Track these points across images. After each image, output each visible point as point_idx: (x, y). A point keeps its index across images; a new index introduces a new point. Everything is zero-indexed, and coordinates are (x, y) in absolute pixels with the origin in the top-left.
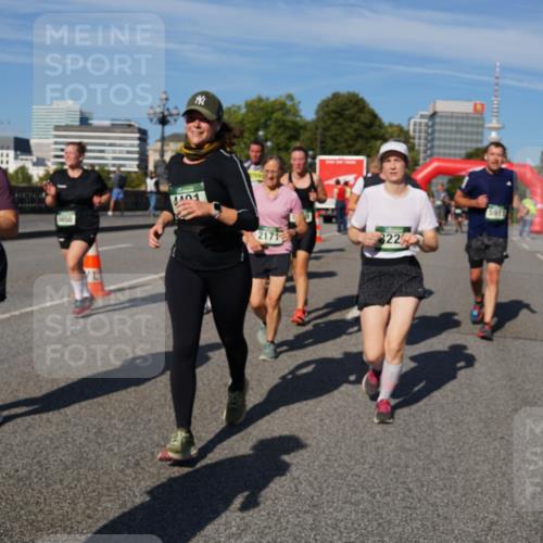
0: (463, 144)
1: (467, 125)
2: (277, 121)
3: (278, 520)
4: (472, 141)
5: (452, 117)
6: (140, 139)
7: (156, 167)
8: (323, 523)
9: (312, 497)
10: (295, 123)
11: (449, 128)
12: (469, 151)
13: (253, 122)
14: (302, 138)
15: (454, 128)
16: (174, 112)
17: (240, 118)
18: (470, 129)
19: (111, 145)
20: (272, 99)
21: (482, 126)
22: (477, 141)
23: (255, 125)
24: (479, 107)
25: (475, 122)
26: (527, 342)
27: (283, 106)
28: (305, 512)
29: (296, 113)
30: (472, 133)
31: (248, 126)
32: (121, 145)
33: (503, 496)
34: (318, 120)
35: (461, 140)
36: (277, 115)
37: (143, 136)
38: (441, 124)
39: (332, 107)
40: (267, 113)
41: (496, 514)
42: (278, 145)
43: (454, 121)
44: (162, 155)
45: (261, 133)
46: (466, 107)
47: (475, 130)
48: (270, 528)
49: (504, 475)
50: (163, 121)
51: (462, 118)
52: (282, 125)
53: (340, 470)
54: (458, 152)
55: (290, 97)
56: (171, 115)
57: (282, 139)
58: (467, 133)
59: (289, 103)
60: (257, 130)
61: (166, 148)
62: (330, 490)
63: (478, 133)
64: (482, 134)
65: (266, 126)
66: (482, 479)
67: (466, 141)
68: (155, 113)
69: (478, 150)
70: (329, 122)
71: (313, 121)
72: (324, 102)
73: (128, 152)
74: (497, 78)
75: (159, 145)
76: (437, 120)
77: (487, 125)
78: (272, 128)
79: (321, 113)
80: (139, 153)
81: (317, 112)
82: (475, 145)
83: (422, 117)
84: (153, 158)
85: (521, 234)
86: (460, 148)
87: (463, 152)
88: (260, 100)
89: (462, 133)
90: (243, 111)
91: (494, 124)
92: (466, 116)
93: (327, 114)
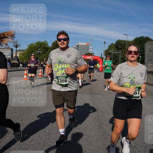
0: (85, 52)
1: (85, 48)
2: (43, 47)
3: (40, 138)
4: (86, 51)
5: (82, 46)
6: (11, 51)
7: (15, 57)
8: (51, 138)
9: (49, 132)
10: (47, 47)
11: (81, 48)
12: (86, 53)
13: (37, 47)
14: (49, 50)
15: (82, 49)
16: (19, 44)
17: (34, 46)
18: (86, 49)
19: (4, 52)
20: (42, 42)
21: (89, 48)
22: (87, 51)
23: (38, 48)
24: (88, 44)
25: (87, 47)
26: (98, 95)
27: (44, 43)
28: (47, 136)
29: (47, 45)
30: (86, 50)
31: (36, 48)
32: (7, 52)
33: (92, 129)
34: (52, 46)
35: (84, 51)
36: (43, 45)
37: (12, 50)
38: (80, 47)
39: (55, 44)
40: (40, 45)
41: (90, 133)
42: (43, 52)
43: (83, 47)
44: (16, 55)
45: (39, 49)
46: (85, 44)
47: (87, 49)
48: (38, 140)
49: (92, 125)
50: (16, 47)
51: (84, 46)
52: (44, 48)
53: (55, 126)
54: (83, 54)
55: (46, 41)
56: (18, 45)
57: (44, 51)
58: (85, 50)
59: (46, 43)
60: (38, 49)
61: (17, 53)
62: (53, 130)
63: (88, 50)
64: (89, 50)
65: (40, 48)
66: (87, 126)
67: (85, 51)
68: (14, 45)
69: (88, 53)
70: (55, 47)
71: (51, 47)
72: (53, 42)
73: (9, 54)
74: (92, 38)
75: (15, 52)
76: (79, 47)
77: (90, 48)
78: (42, 48)
79: (53, 45)
80: (11, 54)
81: (52, 45)
82: (87, 52)
83: (75, 46)
84: (14, 55)
85: (97, 72)
86: (84, 53)
87: (85, 54)
88: (39, 42)
89: (84, 49)
90: (35, 44)
91: (91, 48)
92: (85, 46)
93: (54, 45)
